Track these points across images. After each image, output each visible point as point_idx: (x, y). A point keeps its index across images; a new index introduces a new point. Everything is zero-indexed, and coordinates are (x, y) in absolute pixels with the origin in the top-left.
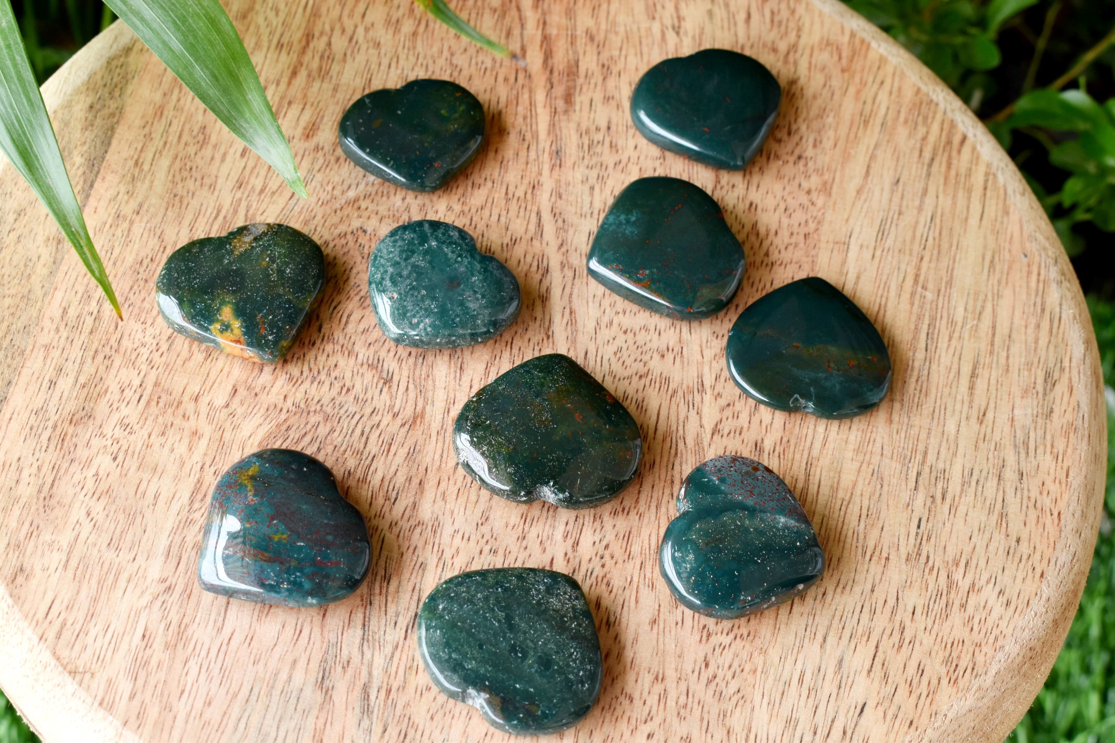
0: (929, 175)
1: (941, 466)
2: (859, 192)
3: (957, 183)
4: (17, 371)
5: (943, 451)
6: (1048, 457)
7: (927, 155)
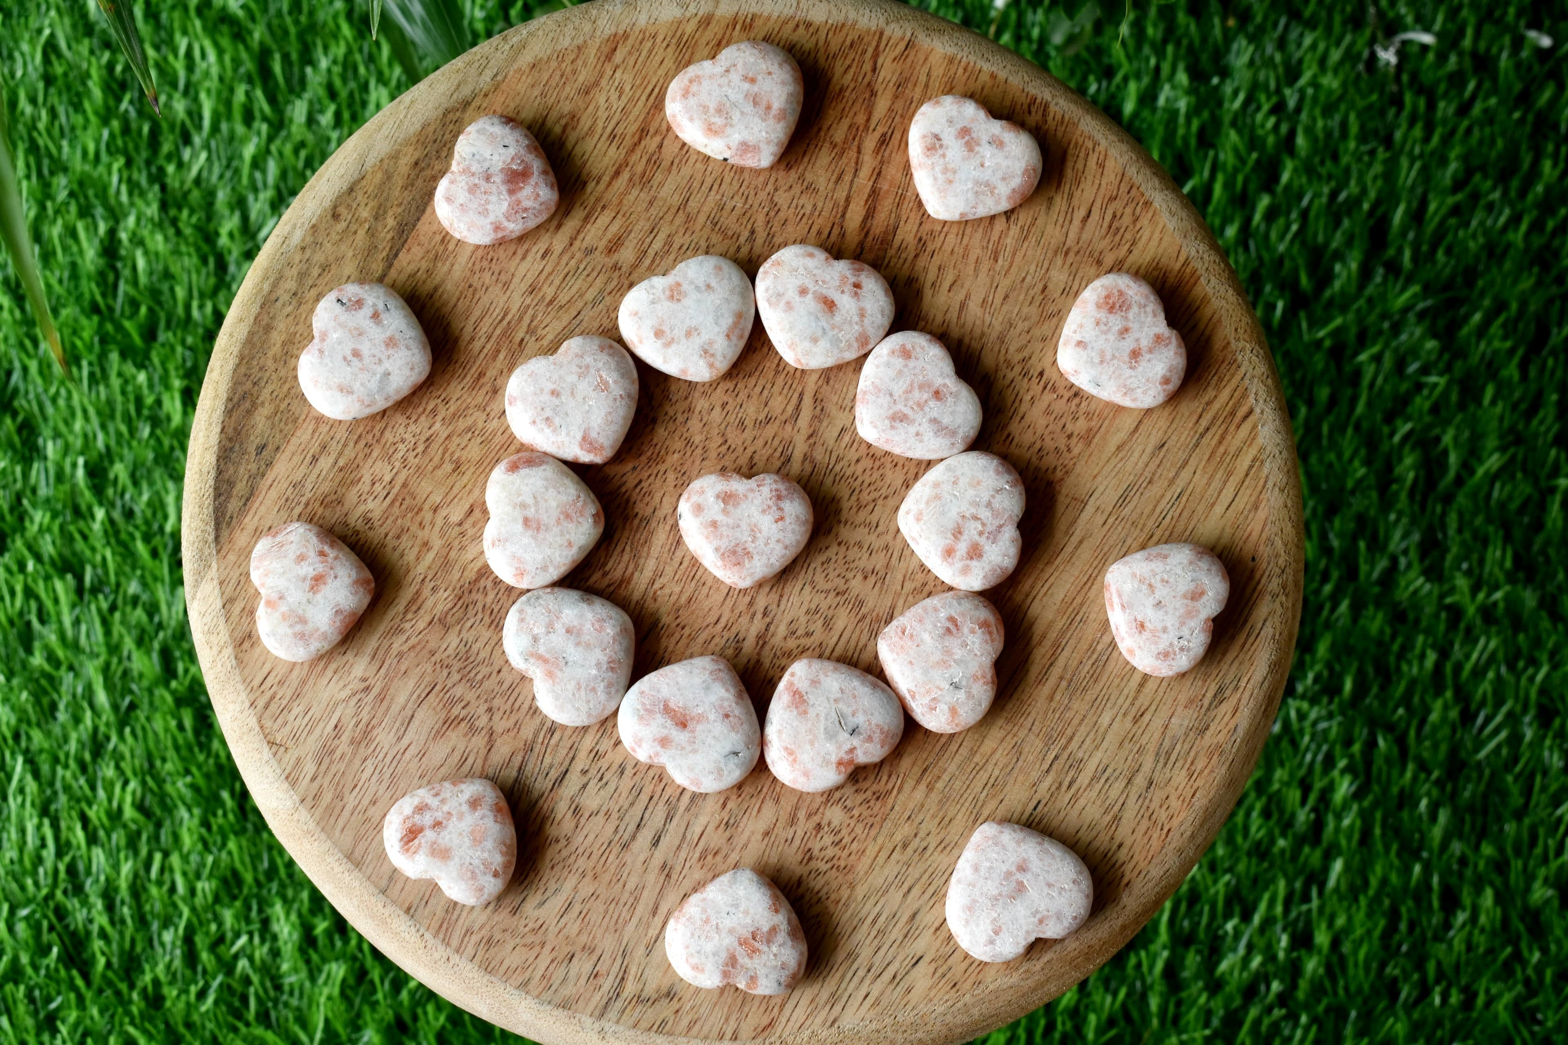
0: (1197, 445)
1: (1080, 755)
2: (1119, 448)
3: (1221, 461)
4: (287, 439)
5: (1088, 741)
6: (1184, 772)
7: (1204, 423)
